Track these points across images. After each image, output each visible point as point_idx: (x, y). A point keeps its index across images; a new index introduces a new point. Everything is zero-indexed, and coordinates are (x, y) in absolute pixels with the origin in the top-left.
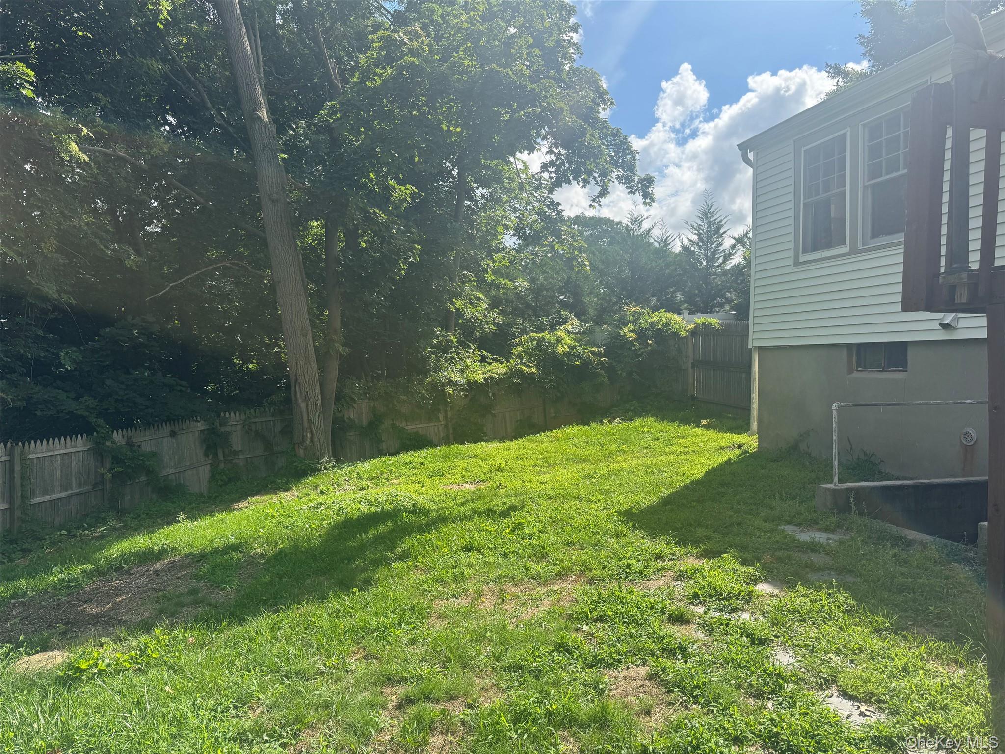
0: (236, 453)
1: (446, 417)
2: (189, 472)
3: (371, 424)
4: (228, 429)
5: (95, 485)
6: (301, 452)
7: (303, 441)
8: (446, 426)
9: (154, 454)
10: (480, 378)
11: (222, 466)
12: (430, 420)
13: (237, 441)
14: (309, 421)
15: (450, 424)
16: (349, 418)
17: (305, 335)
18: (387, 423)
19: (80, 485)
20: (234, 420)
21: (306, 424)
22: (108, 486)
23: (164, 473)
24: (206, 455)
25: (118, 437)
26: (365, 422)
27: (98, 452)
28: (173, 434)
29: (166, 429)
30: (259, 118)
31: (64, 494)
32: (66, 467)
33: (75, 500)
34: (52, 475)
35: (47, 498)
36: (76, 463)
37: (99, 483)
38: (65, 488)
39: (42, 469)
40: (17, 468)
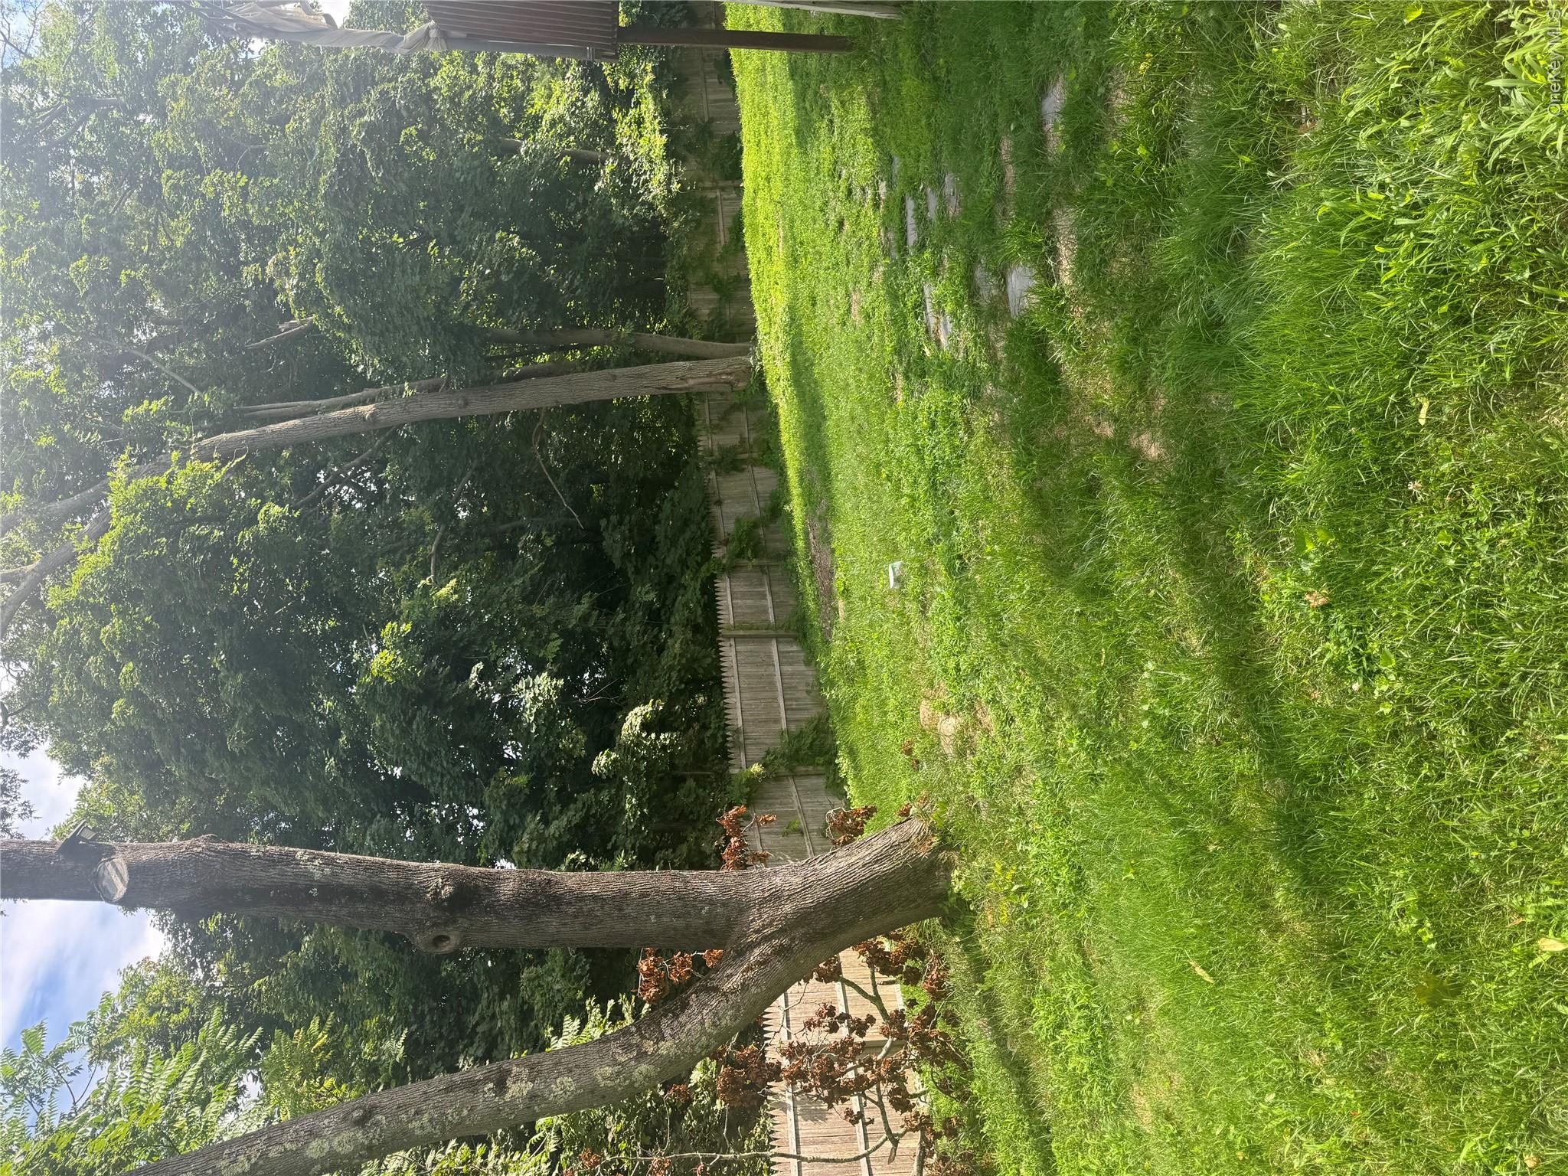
0: (742, 440)
1: (712, 189)
2: (759, 488)
3: (716, 290)
4: (715, 448)
5: (763, 572)
6: (742, 385)
7: (729, 383)
8: (723, 189)
9: (738, 520)
10: (661, 140)
11: (755, 455)
12: (715, 211)
13: (730, 439)
14: (708, 376)
15: (721, 184)
16: (709, 315)
17: (615, 377)
18: (717, 268)
19: (762, 585)
20: (706, 442)
21: (712, 379)
22: (765, 562)
23: (757, 512)
24: (743, 470)
25: (719, 553)
26: (715, 296)
27: (732, 570)
28: (719, 503)
29: (716, 510)
30: (372, 415)
31: (769, 598)
32: (744, 596)
33: (775, 589)
34: (750, 607)
35: (771, 611)
36: (741, 588)
37: (761, 569)
38: (763, 596)
39: (744, 614)
40: (741, 633)
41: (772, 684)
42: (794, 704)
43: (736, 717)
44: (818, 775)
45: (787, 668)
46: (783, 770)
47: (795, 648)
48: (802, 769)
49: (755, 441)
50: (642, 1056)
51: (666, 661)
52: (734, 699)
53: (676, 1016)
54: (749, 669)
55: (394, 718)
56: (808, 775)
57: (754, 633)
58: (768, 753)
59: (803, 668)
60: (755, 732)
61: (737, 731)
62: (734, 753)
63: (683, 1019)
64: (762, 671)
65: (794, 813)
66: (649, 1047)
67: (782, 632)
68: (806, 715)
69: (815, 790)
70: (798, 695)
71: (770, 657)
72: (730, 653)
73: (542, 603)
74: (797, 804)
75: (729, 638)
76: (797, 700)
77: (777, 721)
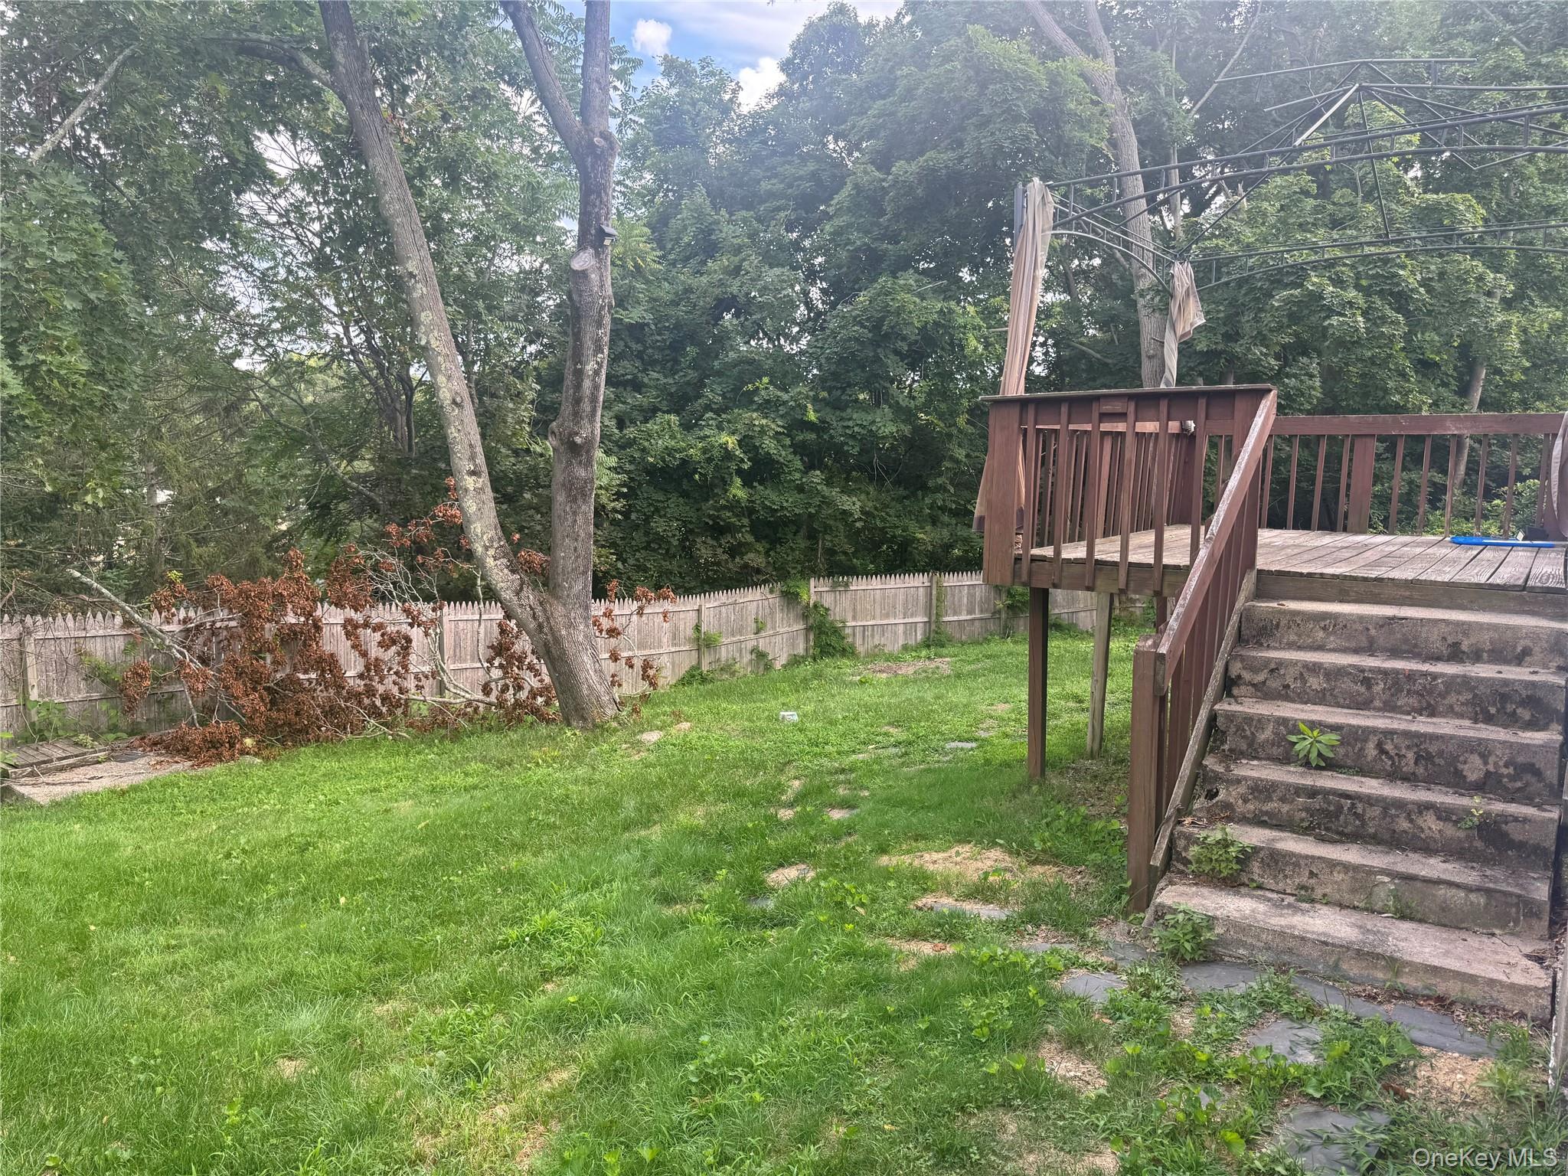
0: (1133, 601)
2: (1082, 614)
5: (994, 613)
11: (1116, 612)
19: (981, 612)
22: (1003, 616)
23: (1057, 611)
27: (994, 586)
31: (969, 617)
32: (971, 596)
33: (977, 623)
34: (960, 599)
35: (956, 618)
36: (979, 593)
37: (996, 612)
38: (970, 613)
39: (953, 596)
40: (934, 592)
41: (887, 616)
42: (868, 633)
43: (859, 584)
44: (807, 650)
45: (901, 628)
46: (811, 621)
47: (919, 637)
48: (812, 637)
49: (1132, 613)
50: (487, 548)
51: (913, 526)
52: (876, 583)
53: (507, 567)
54: (901, 597)
55: (865, 310)
56: (807, 640)
57: (935, 604)
58: (827, 610)
59: (901, 642)
60: (845, 600)
61: (847, 585)
62: (829, 582)
63: (506, 571)
64: (900, 608)
65: (774, 628)
66: (491, 552)
67: (933, 627)
68: (858, 641)
69: (793, 646)
70: (877, 637)
71: (912, 616)
72: (919, 581)
73: (968, 422)
74: (782, 630)
75: (931, 581)
76: (873, 636)
77: (854, 618)
